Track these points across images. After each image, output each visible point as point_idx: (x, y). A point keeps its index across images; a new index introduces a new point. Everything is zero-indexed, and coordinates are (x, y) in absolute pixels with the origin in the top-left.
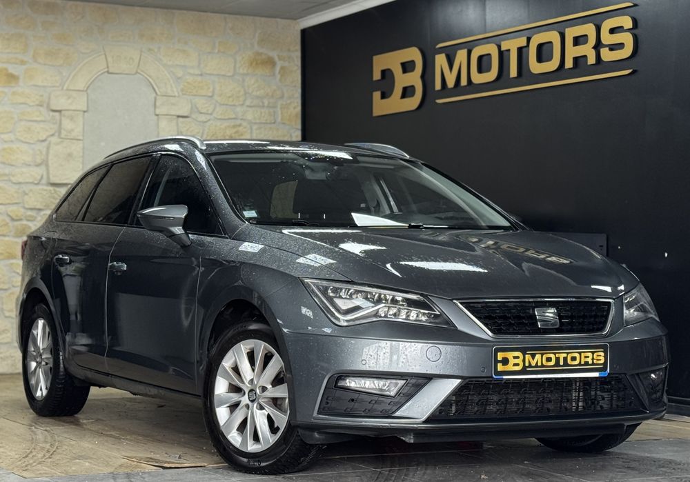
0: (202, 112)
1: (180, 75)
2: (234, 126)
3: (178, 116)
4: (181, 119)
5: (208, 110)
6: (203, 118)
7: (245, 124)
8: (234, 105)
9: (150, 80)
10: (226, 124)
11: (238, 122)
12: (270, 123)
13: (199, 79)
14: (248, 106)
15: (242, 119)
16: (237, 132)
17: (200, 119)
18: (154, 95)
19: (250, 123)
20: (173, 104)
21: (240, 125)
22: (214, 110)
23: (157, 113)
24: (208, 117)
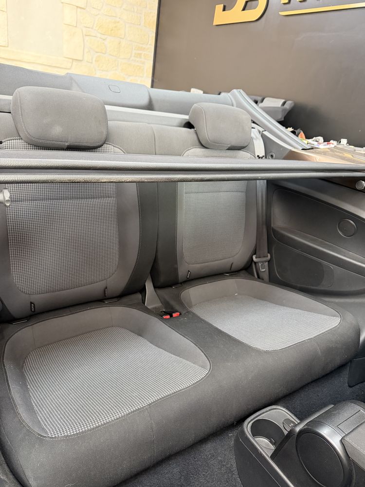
0: (94, 7)
2: (115, 23)
3: (77, 7)
4: (79, 10)
5: (98, 7)
6: (94, 12)
7: (121, 21)
8: (115, 7)
10: (110, 19)
11: (118, 20)
12: (138, 25)
14: (124, 9)
15: (119, 18)
16: (116, 27)
19: (125, 22)
21: (118, 22)
22: (102, 7)
24: (98, 12)
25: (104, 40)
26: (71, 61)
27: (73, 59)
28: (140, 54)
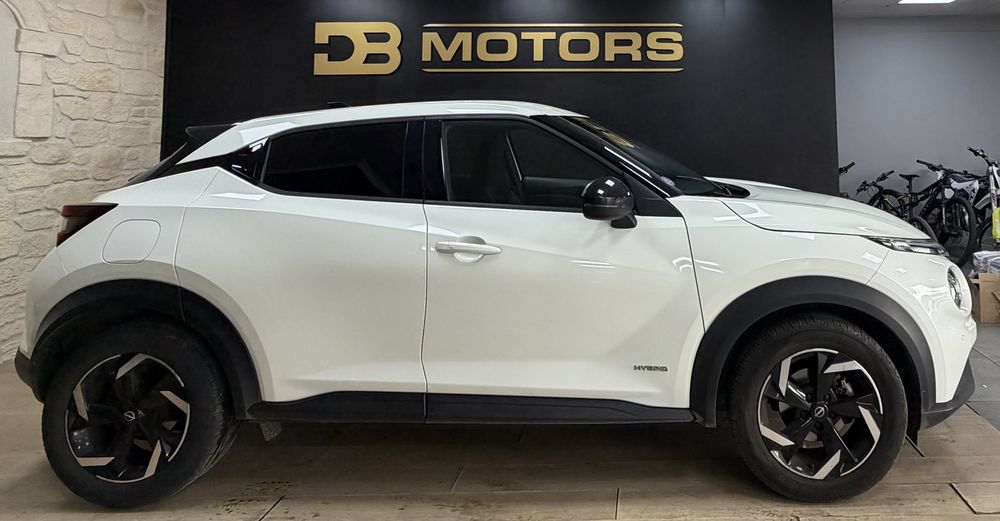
0: (71, 51)
1: (48, 9)
2: (104, 71)
3: (45, 56)
4: (47, 59)
5: (77, 52)
6: (72, 59)
7: (113, 68)
8: (104, 49)
9: (14, 10)
10: (96, 67)
11: (108, 66)
12: (136, 70)
13: (69, 14)
14: (117, 50)
15: (111, 63)
16: (105, 77)
17: (67, 61)
18: (17, 27)
19: (119, 67)
20: (41, 41)
21: (110, 70)
22: (84, 51)
23: (20, 49)
24: (78, 59)
25: (84, 99)
26: (30, 141)
27: (32, 138)
28: (144, 110)
